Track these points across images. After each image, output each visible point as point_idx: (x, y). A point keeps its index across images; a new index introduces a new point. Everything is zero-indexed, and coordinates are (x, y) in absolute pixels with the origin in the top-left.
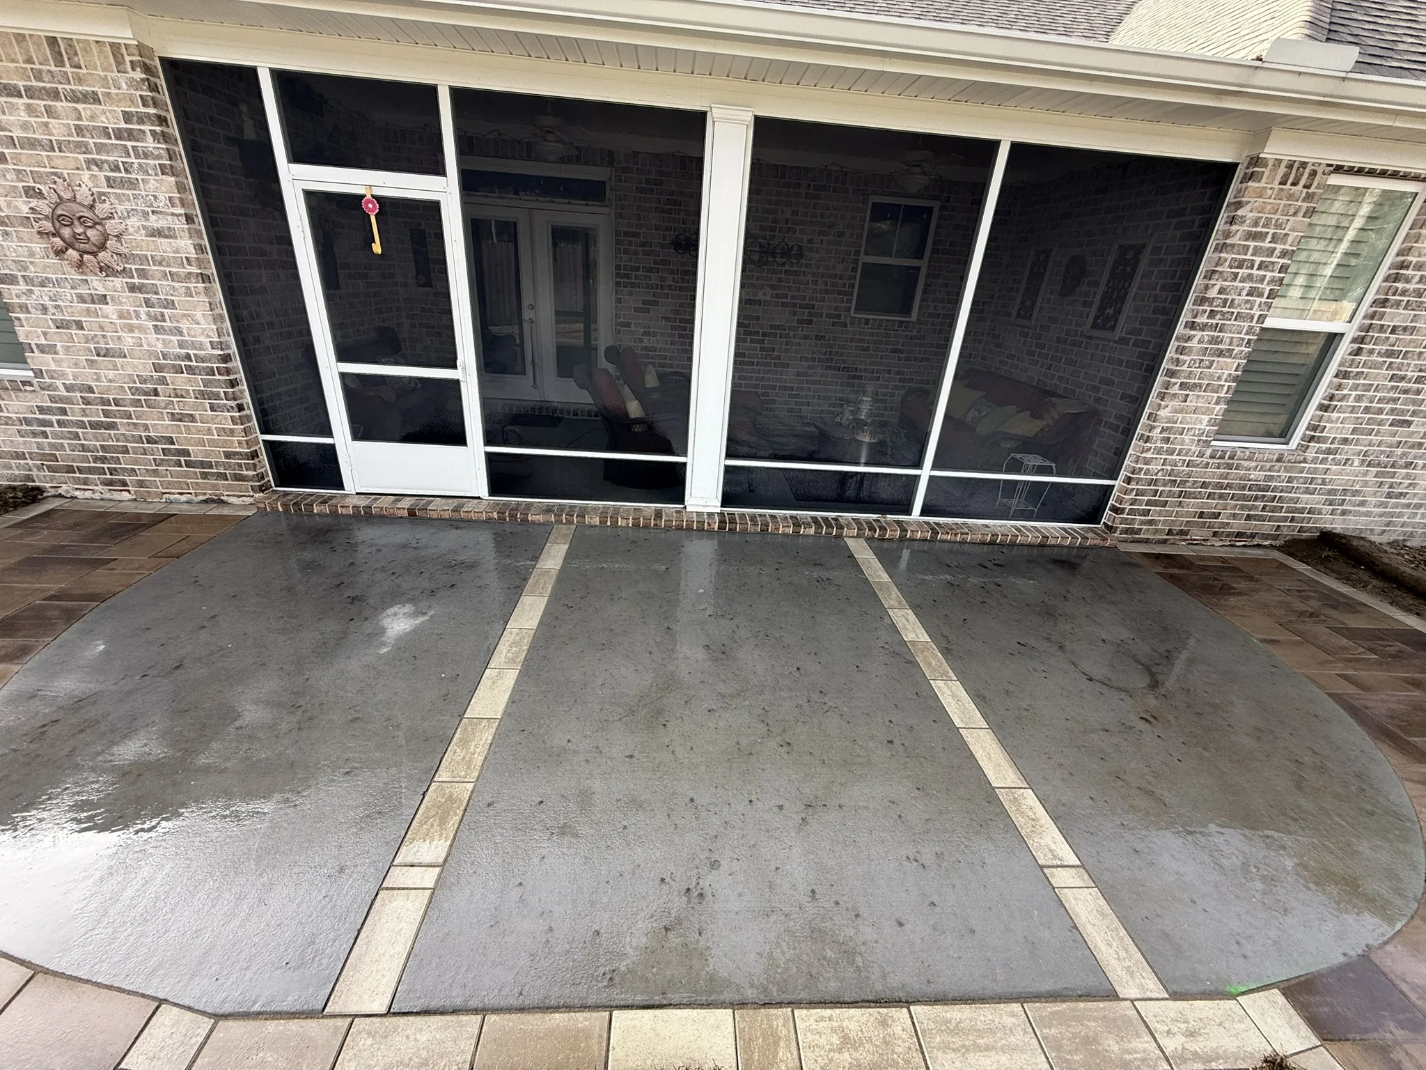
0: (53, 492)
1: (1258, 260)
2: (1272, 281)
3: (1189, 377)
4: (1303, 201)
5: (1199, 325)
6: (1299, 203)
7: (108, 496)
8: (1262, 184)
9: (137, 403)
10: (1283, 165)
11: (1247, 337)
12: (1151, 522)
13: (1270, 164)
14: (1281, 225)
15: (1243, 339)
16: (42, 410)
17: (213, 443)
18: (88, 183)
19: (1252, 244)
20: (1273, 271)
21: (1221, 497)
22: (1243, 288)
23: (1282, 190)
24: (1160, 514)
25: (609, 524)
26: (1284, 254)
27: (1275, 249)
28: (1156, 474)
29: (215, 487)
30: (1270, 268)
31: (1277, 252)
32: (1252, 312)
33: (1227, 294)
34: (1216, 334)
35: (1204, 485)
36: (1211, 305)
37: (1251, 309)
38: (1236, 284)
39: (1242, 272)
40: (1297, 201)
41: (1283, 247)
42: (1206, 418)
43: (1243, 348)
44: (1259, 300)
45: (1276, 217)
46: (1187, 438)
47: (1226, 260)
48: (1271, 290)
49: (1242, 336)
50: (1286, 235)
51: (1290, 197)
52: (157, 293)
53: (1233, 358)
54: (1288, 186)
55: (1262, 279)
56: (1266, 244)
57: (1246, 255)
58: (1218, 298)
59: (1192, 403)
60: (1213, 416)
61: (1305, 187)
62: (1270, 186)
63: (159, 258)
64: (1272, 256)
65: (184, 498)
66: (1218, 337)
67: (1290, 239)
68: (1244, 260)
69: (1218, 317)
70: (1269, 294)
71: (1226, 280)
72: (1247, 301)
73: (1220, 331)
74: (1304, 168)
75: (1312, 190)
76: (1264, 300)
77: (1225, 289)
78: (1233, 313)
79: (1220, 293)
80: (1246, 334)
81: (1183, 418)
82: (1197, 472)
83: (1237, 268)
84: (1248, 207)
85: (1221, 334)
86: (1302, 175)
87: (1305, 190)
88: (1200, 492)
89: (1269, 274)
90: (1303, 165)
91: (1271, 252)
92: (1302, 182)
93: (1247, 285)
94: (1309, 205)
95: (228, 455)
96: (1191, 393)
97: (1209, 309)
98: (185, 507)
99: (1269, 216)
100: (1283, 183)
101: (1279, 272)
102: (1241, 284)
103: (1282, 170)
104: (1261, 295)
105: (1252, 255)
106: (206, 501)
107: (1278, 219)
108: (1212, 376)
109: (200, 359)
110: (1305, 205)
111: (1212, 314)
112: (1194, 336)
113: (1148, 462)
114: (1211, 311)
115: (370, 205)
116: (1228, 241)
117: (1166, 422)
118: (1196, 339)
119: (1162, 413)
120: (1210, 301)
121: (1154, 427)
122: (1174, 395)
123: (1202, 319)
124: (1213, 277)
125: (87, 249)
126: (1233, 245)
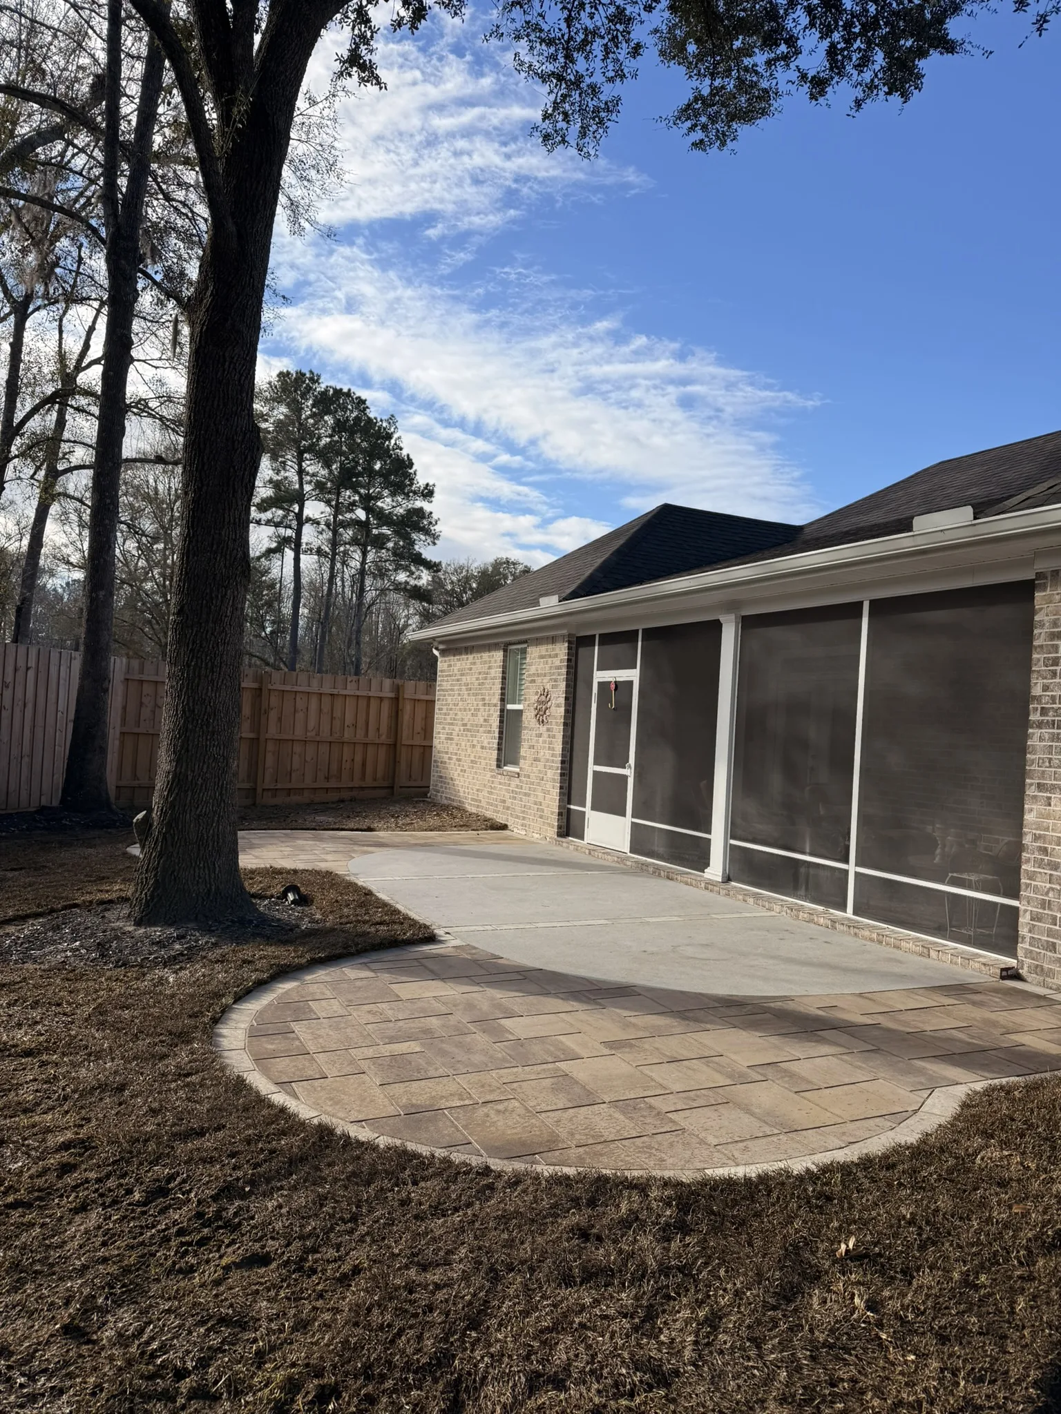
0: (510, 828)
3: (1043, 778)
5: (1034, 722)
7: (520, 832)
8: (1047, 592)
10: (1060, 574)
13: (1048, 576)
16: (517, 786)
18: (548, 687)
19: (1059, 643)
28: (1047, 894)
33: (1052, 691)
36: (1039, 702)
38: (1058, 680)
47: (1038, 660)
52: (552, 732)
57: (1057, 653)
58: (1046, 696)
62: (1055, 593)
63: (555, 716)
65: (536, 836)
69: (1051, 714)
71: (1046, 678)
73: (1058, 728)
77: (1048, 687)
79: (1044, 690)
81: (1054, 824)
83: (1052, 666)
84: (1043, 612)
96: (1053, 796)
97: (1039, 706)
106: (542, 838)
111: (1044, 711)
112: (1033, 734)
113: (1032, 876)
114: (1042, 708)
115: (613, 686)
116: (1036, 643)
117: (1036, 829)
118: (1036, 737)
119: (1029, 817)
120: (1038, 699)
121: (1026, 834)
122: (1035, 797)
123: (1035, 717)
124: (1034, 676)
125: (541, 714)
126: (1041, 646)
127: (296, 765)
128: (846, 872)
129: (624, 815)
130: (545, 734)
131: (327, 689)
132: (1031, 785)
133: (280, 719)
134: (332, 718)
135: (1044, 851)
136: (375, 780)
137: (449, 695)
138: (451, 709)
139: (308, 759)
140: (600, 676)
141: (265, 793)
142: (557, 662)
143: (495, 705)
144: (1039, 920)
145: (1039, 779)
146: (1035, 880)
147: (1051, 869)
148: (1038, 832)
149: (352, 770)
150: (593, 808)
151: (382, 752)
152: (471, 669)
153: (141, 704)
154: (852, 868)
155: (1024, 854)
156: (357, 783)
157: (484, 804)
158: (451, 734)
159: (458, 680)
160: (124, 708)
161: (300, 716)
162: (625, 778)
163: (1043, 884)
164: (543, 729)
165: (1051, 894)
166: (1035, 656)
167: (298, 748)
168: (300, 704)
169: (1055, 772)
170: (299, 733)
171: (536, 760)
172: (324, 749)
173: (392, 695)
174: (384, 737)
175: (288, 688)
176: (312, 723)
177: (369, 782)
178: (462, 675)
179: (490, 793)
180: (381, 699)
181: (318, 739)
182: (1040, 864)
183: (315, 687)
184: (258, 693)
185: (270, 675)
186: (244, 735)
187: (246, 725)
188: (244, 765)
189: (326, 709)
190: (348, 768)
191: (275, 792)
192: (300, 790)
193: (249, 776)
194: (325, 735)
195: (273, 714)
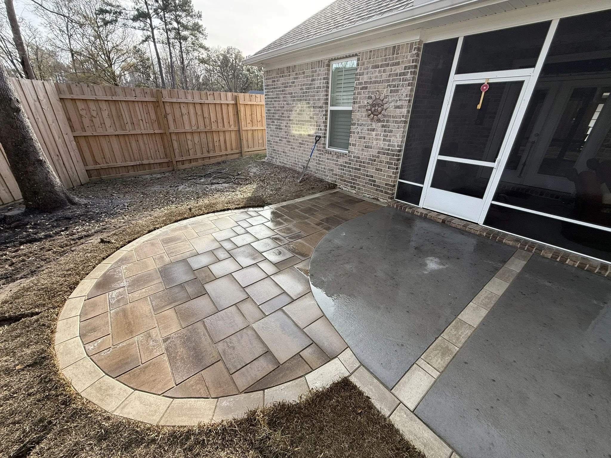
0: (338, 186)
7: (350, 190)
9: (368, 163)
16: (346, 163)
17: (384, 180)
18: (385, 92)
25: (558, 260)
29: (378, 194)
52: (389, 128)
63: (394, 116)
65: (368, 196)
95: (386, 184)
98: (368, 198)
106: (373, 198)
109: (392, 150)
125: (375, 113)
127: (190, 147)
129: (479, 197)
130: (380, 129)
131: (197, 100)
133: (174, 120)
134: (204, 118)
136: (232, 150)
137: (275, 101)
138: (279, 110)
139: (196, 142)
141: (178, 163)
143: (321, 107)
149: (220, 145)
150: (434, 187)
151: (233, 135)
152: (294, 83)
153: (81, 116)
156: (224, 153)
158: (280, 126)
160: (69, 120)
161: (186, 117)
162: (490, 169)
164: (377, 125)
167: (189, 137)
168: (184, 111)
170: (188, 128)
172: (203, 136)
173: (233, 102)
174: (232, 127)
175: (174, 100)
176: (194, 122)
177: (229, 151)
179: (319, 164)
180: (228, 105)
181: (199, 131)
183: (190, 99)
184: (157, 104)
185: (161, 92)
186: (156, 132)
187: (156, 125)
188: (161, 149)
189: (199, 112)
190: (218, 145)
191: (183, 162)
192: (196, 160)
193: (166, 155)
194: (202, 128)
195: (170, 117)
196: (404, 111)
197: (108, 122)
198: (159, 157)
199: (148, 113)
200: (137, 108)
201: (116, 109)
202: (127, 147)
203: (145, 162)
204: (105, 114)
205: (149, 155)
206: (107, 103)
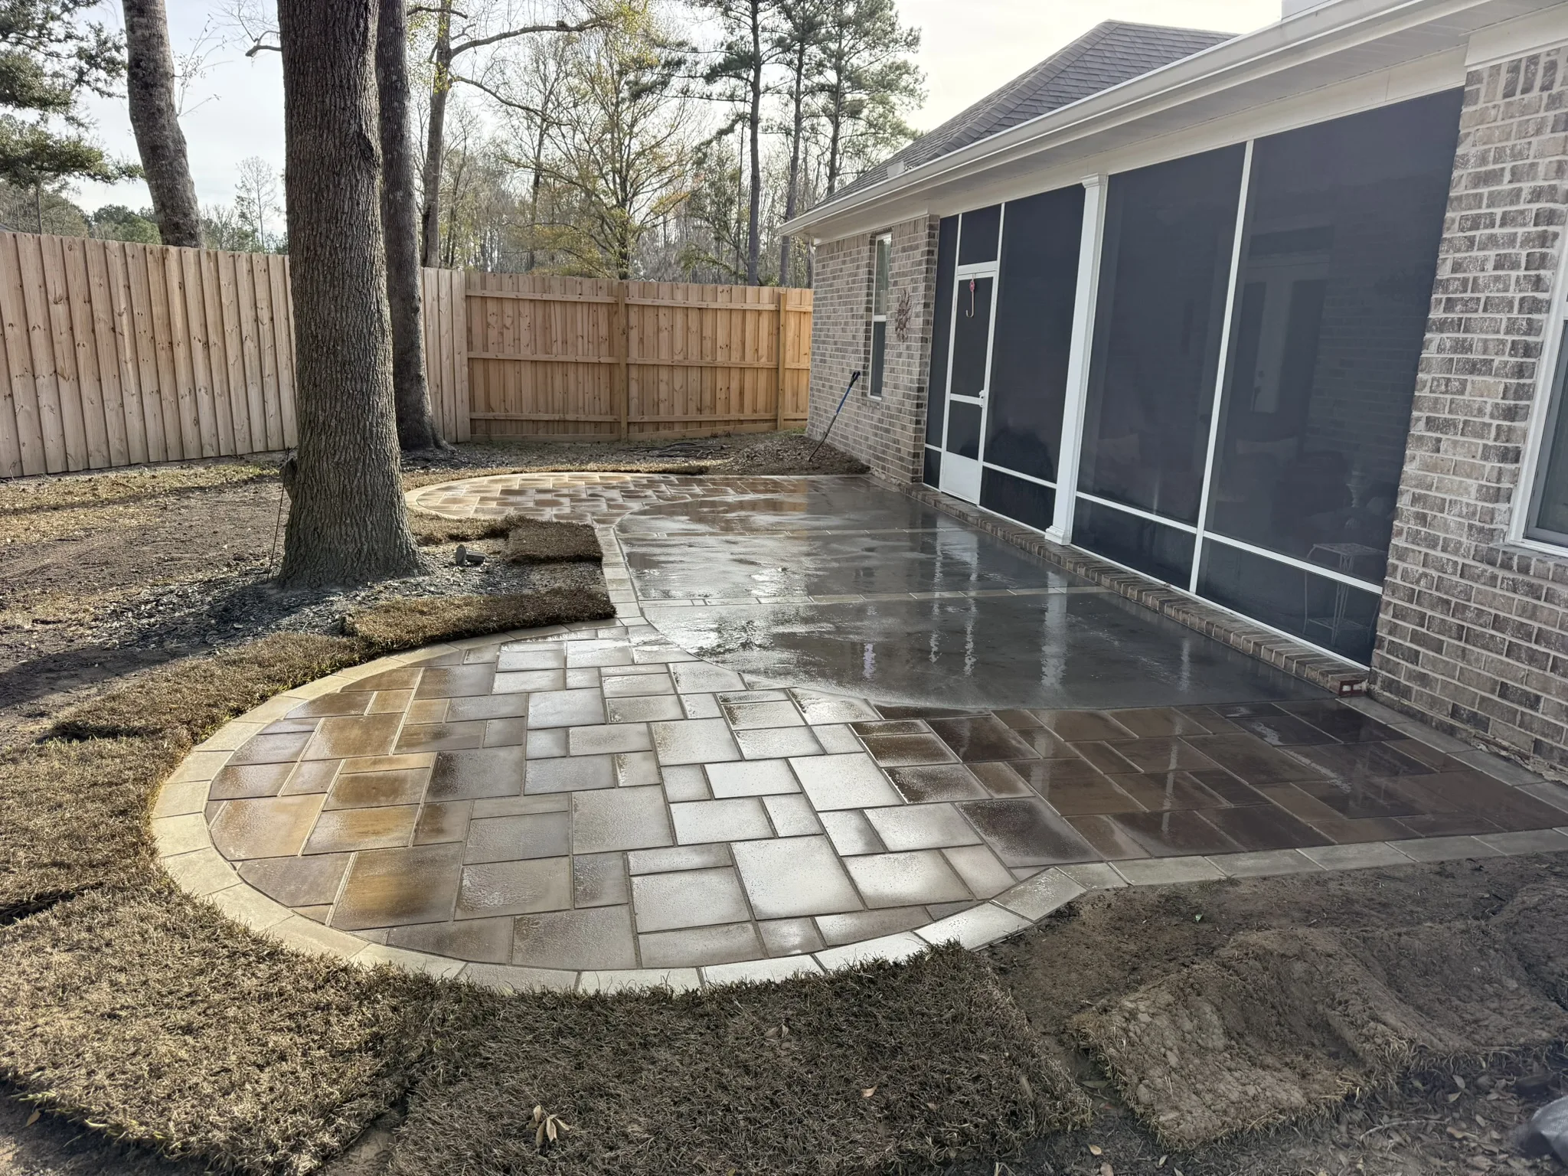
1: (1498, 212)
2: (1527, 240)
3: (1434, 409)
4: (1547, 109)
5: (1434, 323)
6: (1542, 114)
8: (1480, 105)
9: (897, 418)
10: (1504, 70)
11: (1510, 338)
12: (1423, 679)
13: (1485, 75)
14: (1520, 153)
15: (1503, 342)
18: (909, 290)
19: (1485, 190)
20: (1524, 225)
21: (1533, 658)
22: (1486, 259)
23: (1510, 104)
24: (1434, 663)
26: (1537, 195)
27: (1520, 190)
28: (1418, 582)
30: (1520, 219)
31: (1525, 195)
32: (1509, 295)
33: (1465, 271)
34: (1461, 335)
35: (1498, 623)
36: (1446, 291)
37: (1506, 290)
38: (1475, 253)
39: (1480, 234)
40: (1537, 112)
41: (1533, 184)
42: (1473, 484)
43: (1506, 358)
44: (1514, 274)
45: (1510, 143)
46: (1451, 519)
47: (1453, 221)
48: (1528, 255)
49: (1501, 336)
50: (1533, 165)
51: (1525, 109)
53: (1496, 375)
54: (1518, 96)
55: (1512, 240)
56: (1505, 186)
57: (1480, 207)
58: (1455, 279)
59: (1447, 454)
60: (1484, 483)
61: (1543, 89)
62: (1490, 105)
64: (1518, 202)
66: (1464, 340)
67: (1541, 169)
68: (1479, 216)
69: (1459, 307)
70: (1528, 261)
71: (1459, 251)
72: (1497, 279)
73: (1466, 331)
74: (1536, 64)
75: (1556, 89)
76: (1522, 273)
77: (1460, 265)
78: (1478, 299)
79: (1454, 271)
80: (1507, 333)
81: (1440, 480)
82: (1479, 592)
83: (1470, 229)
84: (1471, 139)
85: (1469, 336)
86: (1534, 74)
87: (1545, 94)
88: (1492, 636)
89: (1520, 231)
90: (1533, 60)
91: (1515, 196)
92: (1538, 84)
93: (1492, 253)
94: (1557, 112)
96: (1444, 437)
97: (1444, 297)
98: (893, 487)
99: (1499, 145)
100: (1509, 93)
101: (1536, 225)
102: (1481, 254)
103: (1504, 77)
104: (1515, 266)
105: (1488, 206)
107: (1514, 146)
108: (1468, 406)
110: (1551, 114)
111: (1450, 305)
112: (1431, 341)
113: (1402, 555)
114: (1449, 300)
115: (972, 286)
116: (1452, 194)
117: (1416, 486)
118: (1433, 347)
119: (1409, 469)
120: (1445, 285)
121: (1402, 494)
122: (1421, 438)
123: (1436, 314)
124: (1444, 247)
125: (901, 325)
126: (1459, 199)
127: (663, 395)
128: (1194, 536)
129: (976, 457)
130: (905, 353)
131: (694, 301)
132: (1419, 419)
133: (641, 340)
134: (702, 338)
135: (1422, 519)
136: (755, 411)
137: (822, 305)
139: (677, 387)
140: (963, 272)
141: (631, 427)
142: (918, 255)
143: (862, 317)
144: (1403, 619)
145: (1430, 410)
146: (1404, 561)
147: (1428, 547)
148: (1418, 491)
149: (728, 399)
150: (948, 450)
151: (763, 378)
152: (841, 270)
153: (488, 325)
154: (1200, 532)
155: (1396, 523)
156: (734, 415)
157: (850, 442)
159: (831, 285)
160: (469, 330)
161: (664, 335)
162: (979, 409)
163: (1415, 568)
164: (903, 346)
165: (1423, 582)
166: (1449, 215)
167: (664, 375)
168: (664, 322)
169: (1452, 401)
170: (664, 357)
171: (896, 387)
172: (694, 375)
173: (772, 307)
174: (764, 360)
175: (648, 302)
176: (679, 345)
177: (748, 414)
178: (834, 278)
179: (856, 428)
180: (759, 312)
181: (686, 363)
182: (1414, 537)
183: (679, 299)
184: (615, 309)
185: (627, 287)
186: (602, 360)
187: (604, 348)
188: (605, 395)
189: (694, 325)
190: (723, 397)
191: (641, 425)
192: (670, 424)
193: (611, 408)
194: (694, 358)
195: (634, 335)
196: (921, 319)
197: (525, 337)
198: (597, 410)
199: (596, 324)
200: (579, 315)
201: (544, 316)
202: (546, 384)
203: (570, 417)
204: (525, 323)
205: (581, 404)
206: (532, 304)
